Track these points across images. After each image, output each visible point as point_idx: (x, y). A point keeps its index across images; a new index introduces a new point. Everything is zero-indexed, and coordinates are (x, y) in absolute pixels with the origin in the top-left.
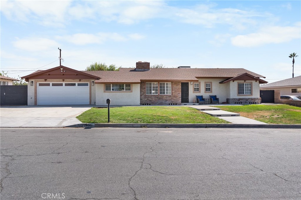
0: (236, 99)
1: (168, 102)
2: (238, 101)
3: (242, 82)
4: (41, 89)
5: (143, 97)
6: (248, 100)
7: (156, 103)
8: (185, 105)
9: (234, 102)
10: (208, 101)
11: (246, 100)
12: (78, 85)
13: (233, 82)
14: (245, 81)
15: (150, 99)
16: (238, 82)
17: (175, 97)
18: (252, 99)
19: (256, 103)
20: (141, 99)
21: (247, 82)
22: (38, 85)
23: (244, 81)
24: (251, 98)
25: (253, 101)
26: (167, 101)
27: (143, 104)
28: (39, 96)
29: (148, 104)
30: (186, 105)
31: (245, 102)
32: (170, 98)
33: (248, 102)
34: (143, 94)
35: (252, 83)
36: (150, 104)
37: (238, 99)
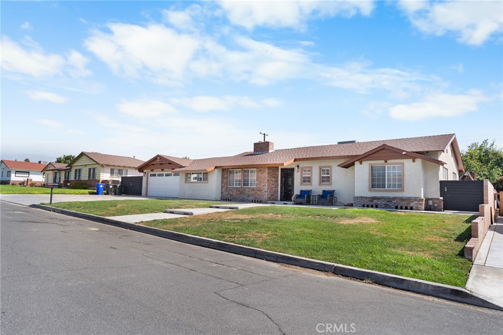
0: (366, 198)
1: (251, 198)
2: (370, 201)
3: (380, 163)
4: (151, 179)
5: (224, 189)
6: (391, 202)
7: (237, 199)
8: (284, 204)
9: (360, 204)
10: (314, 199)
11: (389, 201)
12: (166, 176)
13: (361, 163)
14: (386, 162)
15: (231, 193)
16: (370, 164)
17: (260, 190)
18: (402, 199)
19: (411, 209)
20: (222, 193)
21: (391, 164)
22: (149, 175)
23: (383, 161)
24: (401, 196)
25: (404, 204)
26: (250, 196)
27: (224, 200)
28: (150, 187)
29: (228, 200)
30: (286, 204)
31: (385, 205)
32: (254, 192)
33: (391, 204)
34: (224, 186)
35: (403, 164)
36: (231, 200)
37: (369, 198)
